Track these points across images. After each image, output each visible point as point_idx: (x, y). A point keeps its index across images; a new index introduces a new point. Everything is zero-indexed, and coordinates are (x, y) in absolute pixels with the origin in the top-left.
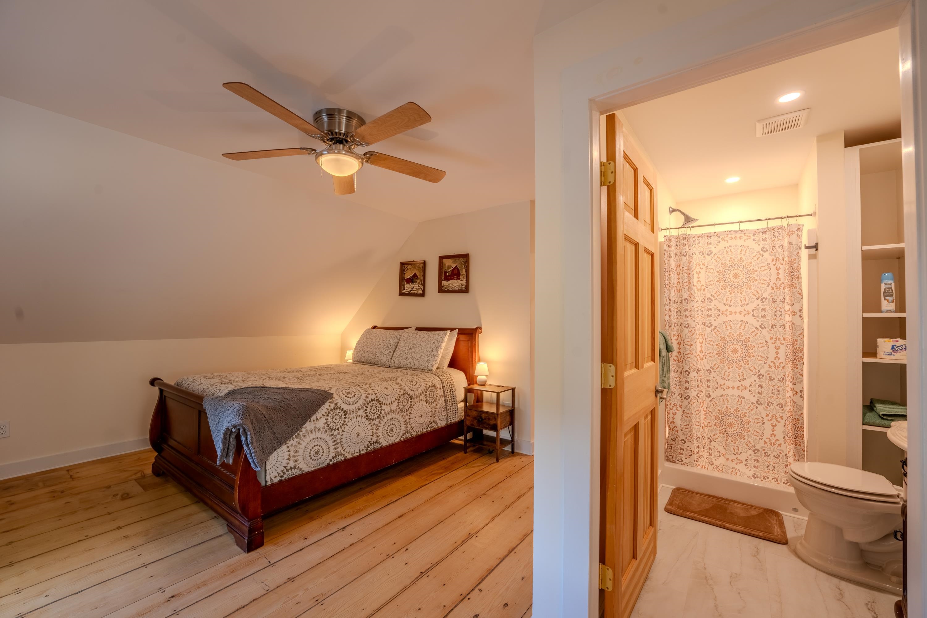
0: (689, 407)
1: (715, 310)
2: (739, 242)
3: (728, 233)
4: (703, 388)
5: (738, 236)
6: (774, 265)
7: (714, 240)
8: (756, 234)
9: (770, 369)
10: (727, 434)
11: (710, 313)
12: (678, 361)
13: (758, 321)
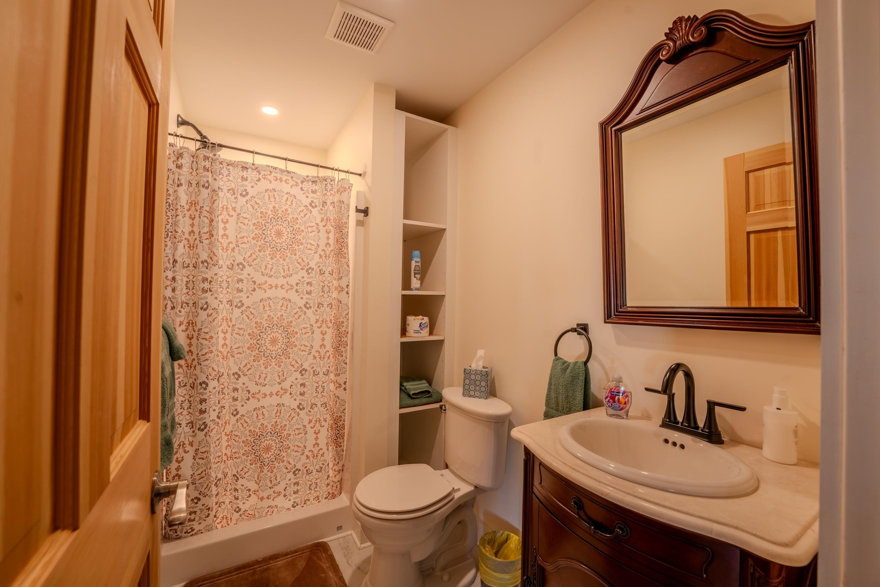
0: (207, 441)
1: (248, 281)
2: (286, 188)
3: (272, 170)
4: (227, 402)
5: (284, 178)
6: (324, 226)
7: (250, 174)
8: (304, 182)
9: (315, 361)
10: (262, 462)
11: (240, 285)
12: (187, 367)
13: (302, 298)
